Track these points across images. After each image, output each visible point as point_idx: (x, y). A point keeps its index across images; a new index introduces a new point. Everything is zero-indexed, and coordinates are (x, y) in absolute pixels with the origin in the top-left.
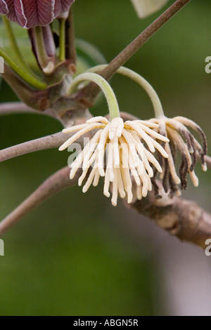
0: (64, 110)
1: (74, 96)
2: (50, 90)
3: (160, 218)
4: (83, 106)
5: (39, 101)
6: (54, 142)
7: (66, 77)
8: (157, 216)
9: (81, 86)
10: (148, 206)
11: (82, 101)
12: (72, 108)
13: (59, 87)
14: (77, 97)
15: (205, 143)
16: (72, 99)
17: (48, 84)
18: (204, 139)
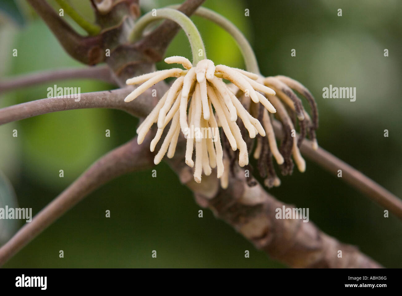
0: (122, 64)
1: (137, 44)
2: (105, 35)
3: (246, 222)
4: (149, 59)
5: (90, 51)
6: (113, 99)
7: (127, 20)
8: (242, 219)
9: (147, 33)
10: (230, 204)
11: (148, 52)
12: (134, 62)
13: (118, 32)
14: (141, 47)
15: (315, 112)
16: (135, 49)
17: (103, 27)
18: (314, 107)
